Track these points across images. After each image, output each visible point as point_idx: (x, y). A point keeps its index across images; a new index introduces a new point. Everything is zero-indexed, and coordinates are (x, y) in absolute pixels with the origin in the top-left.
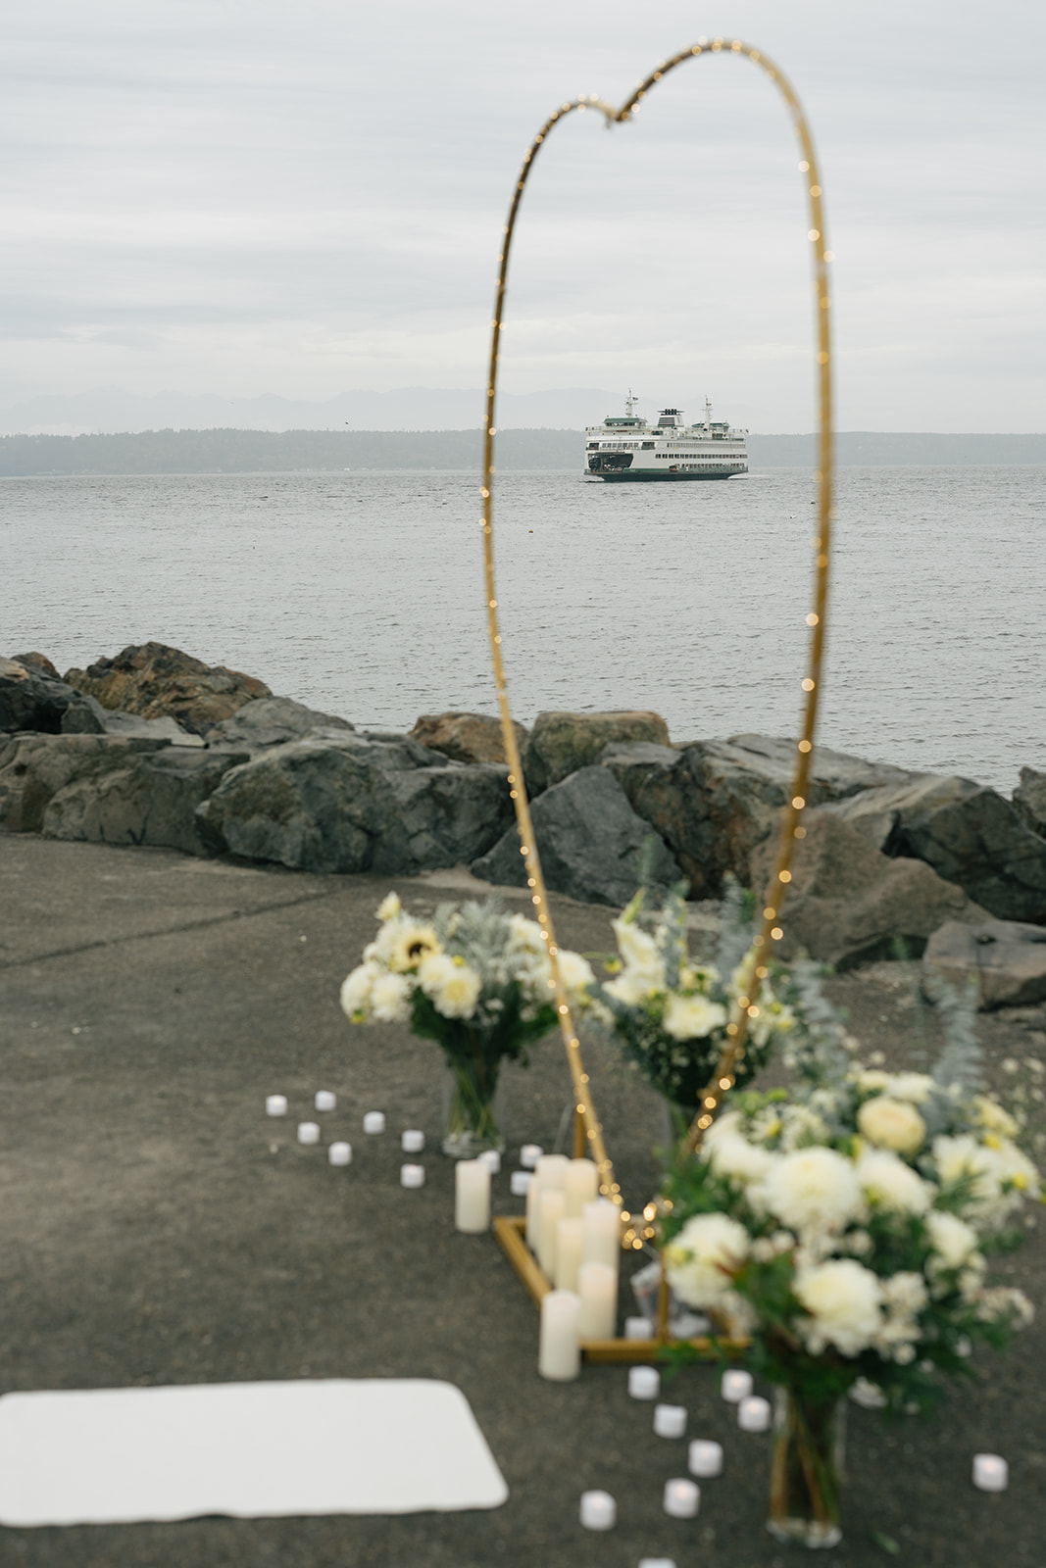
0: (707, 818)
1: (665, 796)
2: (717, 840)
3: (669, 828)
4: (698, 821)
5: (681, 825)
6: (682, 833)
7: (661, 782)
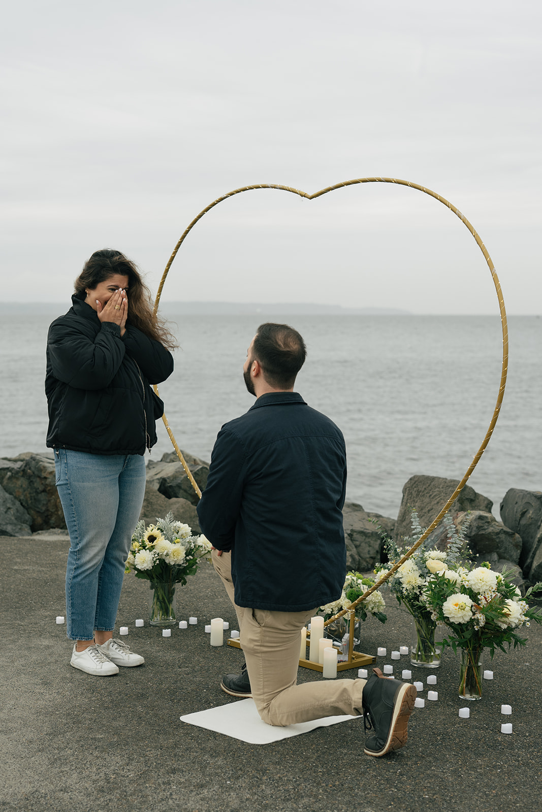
0: (44, 491)
1: (19, 483)
2: (49, 501)
3: (22, 498)
4: (37, 493)
5: (28, 495)
6: (29, 499)
7: (17, 476)
